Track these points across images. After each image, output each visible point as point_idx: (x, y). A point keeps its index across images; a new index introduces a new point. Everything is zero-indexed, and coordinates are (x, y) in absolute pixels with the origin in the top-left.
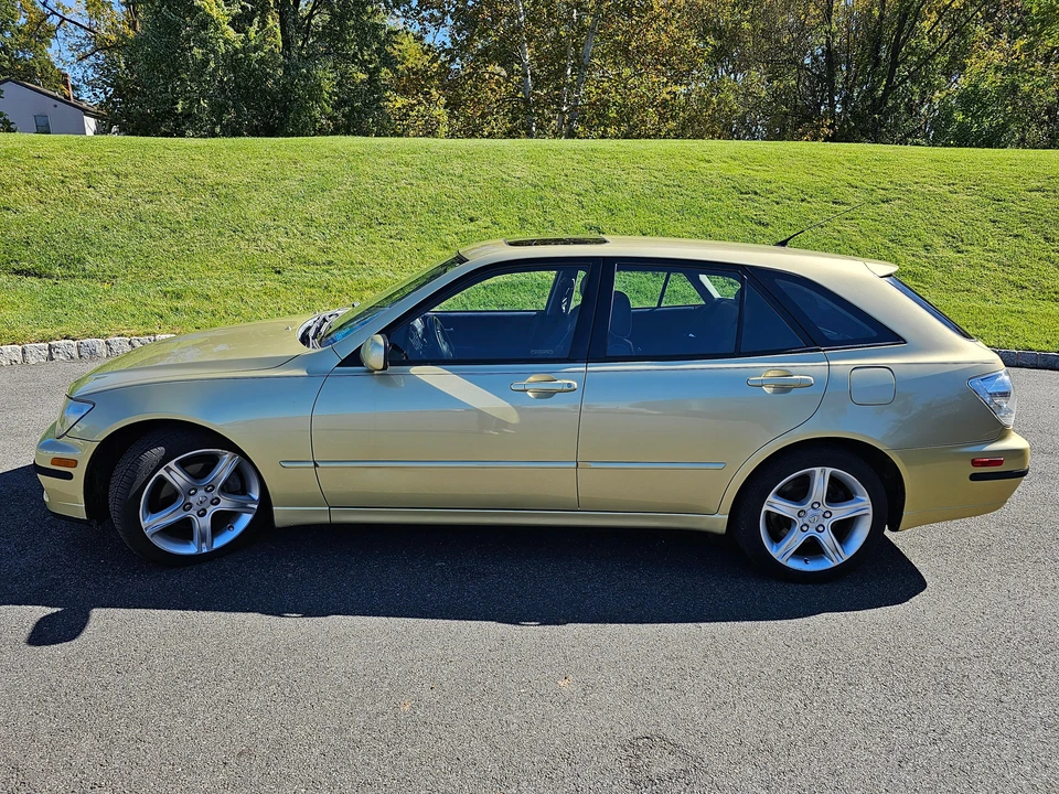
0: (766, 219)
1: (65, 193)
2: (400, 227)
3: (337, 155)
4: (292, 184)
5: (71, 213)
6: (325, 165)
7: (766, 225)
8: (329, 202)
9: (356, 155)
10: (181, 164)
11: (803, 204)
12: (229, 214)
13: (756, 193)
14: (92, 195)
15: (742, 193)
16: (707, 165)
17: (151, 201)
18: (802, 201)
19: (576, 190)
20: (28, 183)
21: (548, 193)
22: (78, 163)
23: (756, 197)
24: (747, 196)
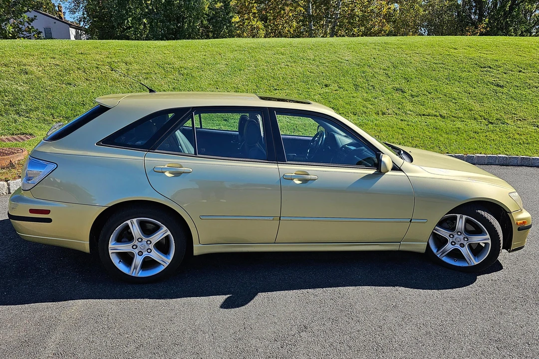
0: (501, 83)
1: (99, 75)
2: (287, 91)
3: (241, 49)
4: (222, 66)
5: (104, 86)
6: (237, 55)
7: (502, 87)
8: (244, 77)
9: (253, 49)
10: (159, 56)
11: (521, 73)
12: (192, 85)
13: (490, 68)
14: (115, 75)
15: (481, 68)
16: (456, 51)
17: (147, 78)
18: (520, 71)
19: (383, 67)
20: (79, 69)
21: (366, 69)
22: (103, 57)
23: (491, 70)
24: (485, 69)
